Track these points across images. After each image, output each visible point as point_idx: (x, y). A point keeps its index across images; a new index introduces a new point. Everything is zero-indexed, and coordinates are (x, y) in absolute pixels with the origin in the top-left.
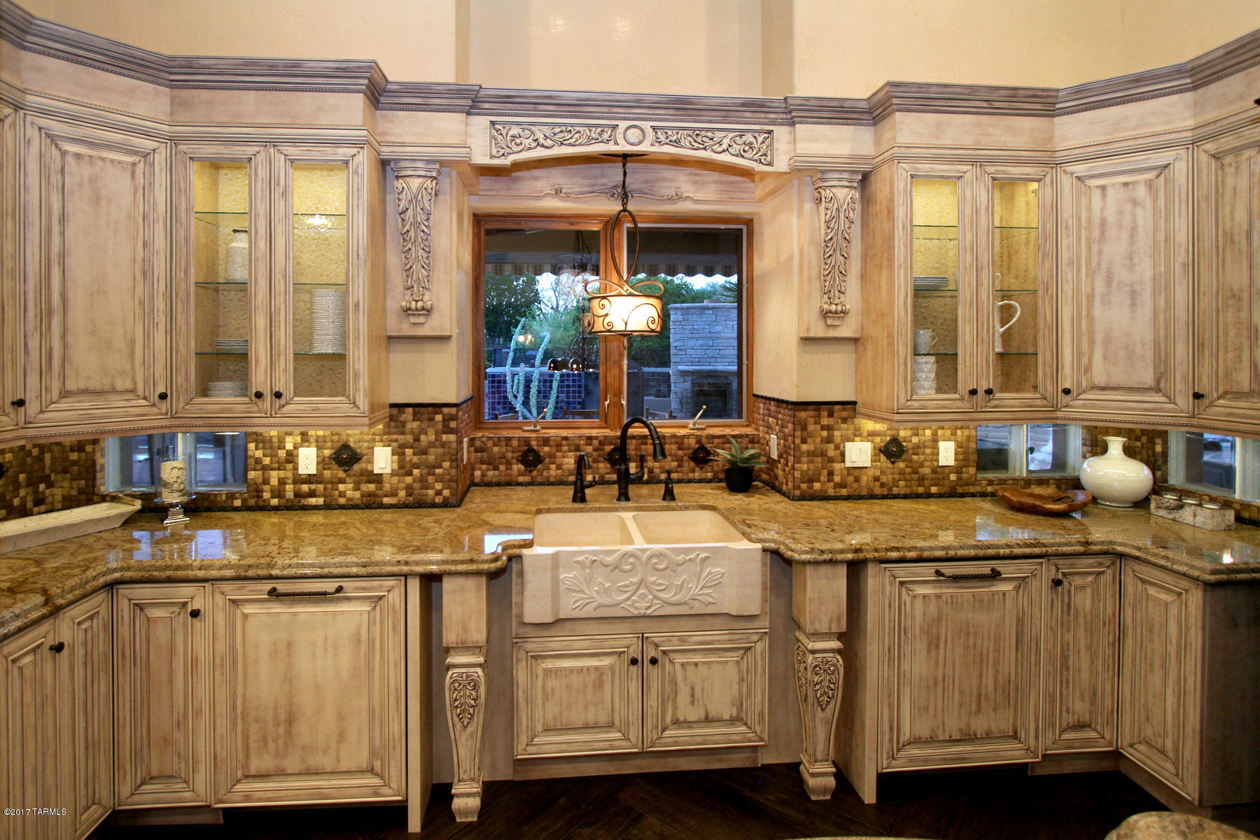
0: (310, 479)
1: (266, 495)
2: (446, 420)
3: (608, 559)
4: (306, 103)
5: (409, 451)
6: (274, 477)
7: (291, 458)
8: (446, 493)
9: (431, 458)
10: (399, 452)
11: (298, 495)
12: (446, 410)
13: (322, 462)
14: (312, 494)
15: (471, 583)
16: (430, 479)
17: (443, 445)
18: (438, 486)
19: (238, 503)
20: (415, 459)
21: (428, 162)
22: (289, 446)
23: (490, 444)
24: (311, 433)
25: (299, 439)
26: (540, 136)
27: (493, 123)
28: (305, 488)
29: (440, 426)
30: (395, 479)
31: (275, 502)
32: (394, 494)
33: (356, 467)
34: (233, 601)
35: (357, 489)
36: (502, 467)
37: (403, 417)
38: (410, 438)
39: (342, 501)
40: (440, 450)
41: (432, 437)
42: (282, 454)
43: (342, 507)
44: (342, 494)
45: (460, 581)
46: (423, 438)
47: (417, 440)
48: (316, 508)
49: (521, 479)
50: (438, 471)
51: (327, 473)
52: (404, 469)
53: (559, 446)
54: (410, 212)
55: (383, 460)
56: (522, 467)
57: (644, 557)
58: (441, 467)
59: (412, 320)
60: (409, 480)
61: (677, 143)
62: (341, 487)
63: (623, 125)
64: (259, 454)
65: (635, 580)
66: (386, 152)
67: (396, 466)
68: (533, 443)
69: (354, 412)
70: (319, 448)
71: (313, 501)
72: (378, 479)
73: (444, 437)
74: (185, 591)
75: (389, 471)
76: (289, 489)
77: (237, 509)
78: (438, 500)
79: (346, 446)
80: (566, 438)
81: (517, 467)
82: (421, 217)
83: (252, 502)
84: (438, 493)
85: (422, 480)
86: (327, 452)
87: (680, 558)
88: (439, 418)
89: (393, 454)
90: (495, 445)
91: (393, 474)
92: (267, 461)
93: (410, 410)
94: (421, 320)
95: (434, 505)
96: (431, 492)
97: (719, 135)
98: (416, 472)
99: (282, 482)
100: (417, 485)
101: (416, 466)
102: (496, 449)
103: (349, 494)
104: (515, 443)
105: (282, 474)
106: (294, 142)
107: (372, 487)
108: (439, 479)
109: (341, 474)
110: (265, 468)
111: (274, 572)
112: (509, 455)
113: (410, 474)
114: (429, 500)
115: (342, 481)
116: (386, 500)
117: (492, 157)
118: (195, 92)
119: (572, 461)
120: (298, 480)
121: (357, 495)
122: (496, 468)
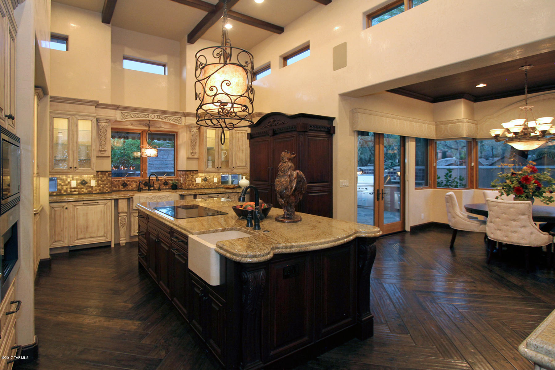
0: (74, 188)
1: (62, 192)
2: (109, 174)
3: (150, 197)
4: (82, 107)
5: (99, 181)
6: (65, 188)
7: (69, 183)
8: (109, 190)
9: (105, 183)
10: (97, 181)
11: (71, 192)
12: (109, 172)
13: (78, 184)
14: (75, 191)
15: (124, 200)
16: (105, 187)
17: (108, 180)
18: (107, 189)
19: (55, 194)
20: (101, 183)
21: (106, 120)
22: (69, 180)
23: (114, 182)
24: (75, 177)
25: (71, 179)
26: (132, 115)
27: (121, 112)
28: (73, 190)
29: (107, 176)
30: (96, 187)
31: (65, 193)
32: (96, 191)
33: (86, 185)
34: (74, 206)
35: (87, 190)
36: (117, 187)
37: (98, 174)
38: (100, 178)
39: (83, 193)
40: (107, 181)
41: (105, 178)
42: (67, 182)
43: (83, 194)
44: (83, 191)
45: (122, 200)
46: (103, 178)
47: (102, 179)
48: (76, 194)
49: (122, 190)
50: (107, 185)
51: (79, 186)
52: (98, 185)
53: (132, 182)
54: (102, 130)
55: (93, 183)
56: (122, 187)
57: (157, 196)
58: (107, 184)
59: (102, 153)
60: (100, 187)
61: (162, 119)
62: (82, 189)
63: (150, 114)
64: (61, 182)
65: (155, 201)
66: (98, 117)
67: (96, 184)
68: (125, 181)
69: (93, 171)
70: (77, 181)
71: (75, 193)
72: (92, 187)
73: (108, 178)
74: (63, 204)
75: (95, 186)
76: (69, 190)
77: (55, 195)
78: (107, 192)
79: (84, 180)
80: (133, 180)
81: (121, 187)
82: (105, 131)
83: (59, 193)
84: (107, 190)
85: (103, 188)
86: (79, 182)
87: (164, 196)
88: (107, 174)
89: (96, 182)
90: (116, 182)
91: (96, 186)
92: (63, 184)
93: (100, 172)
94: (104, 153)
95: (106, 193)
96: (105, 190)
97: (170, 118)
98: (101, 186)
99: (67, 189)
100: (101, 189)
101: (102, 184)
102: (116, 183)
103: (85, 191)
104: (121, 181)
105: (67, 187)
106: (79, 115)
107: (90, 189)
108: (107, 187)
109: (82, 187)
110: (62, 186)
111: (84, 200)
112: (119, 184)
113: (100, 186)
114: (104, 192)
115: (83, 188)
116: (94, 192)
117: (121, 119)
118: (54, 103)
119: (135, 185)
120: (71, 188)
121: (87, 191)
122: (116, 187)
